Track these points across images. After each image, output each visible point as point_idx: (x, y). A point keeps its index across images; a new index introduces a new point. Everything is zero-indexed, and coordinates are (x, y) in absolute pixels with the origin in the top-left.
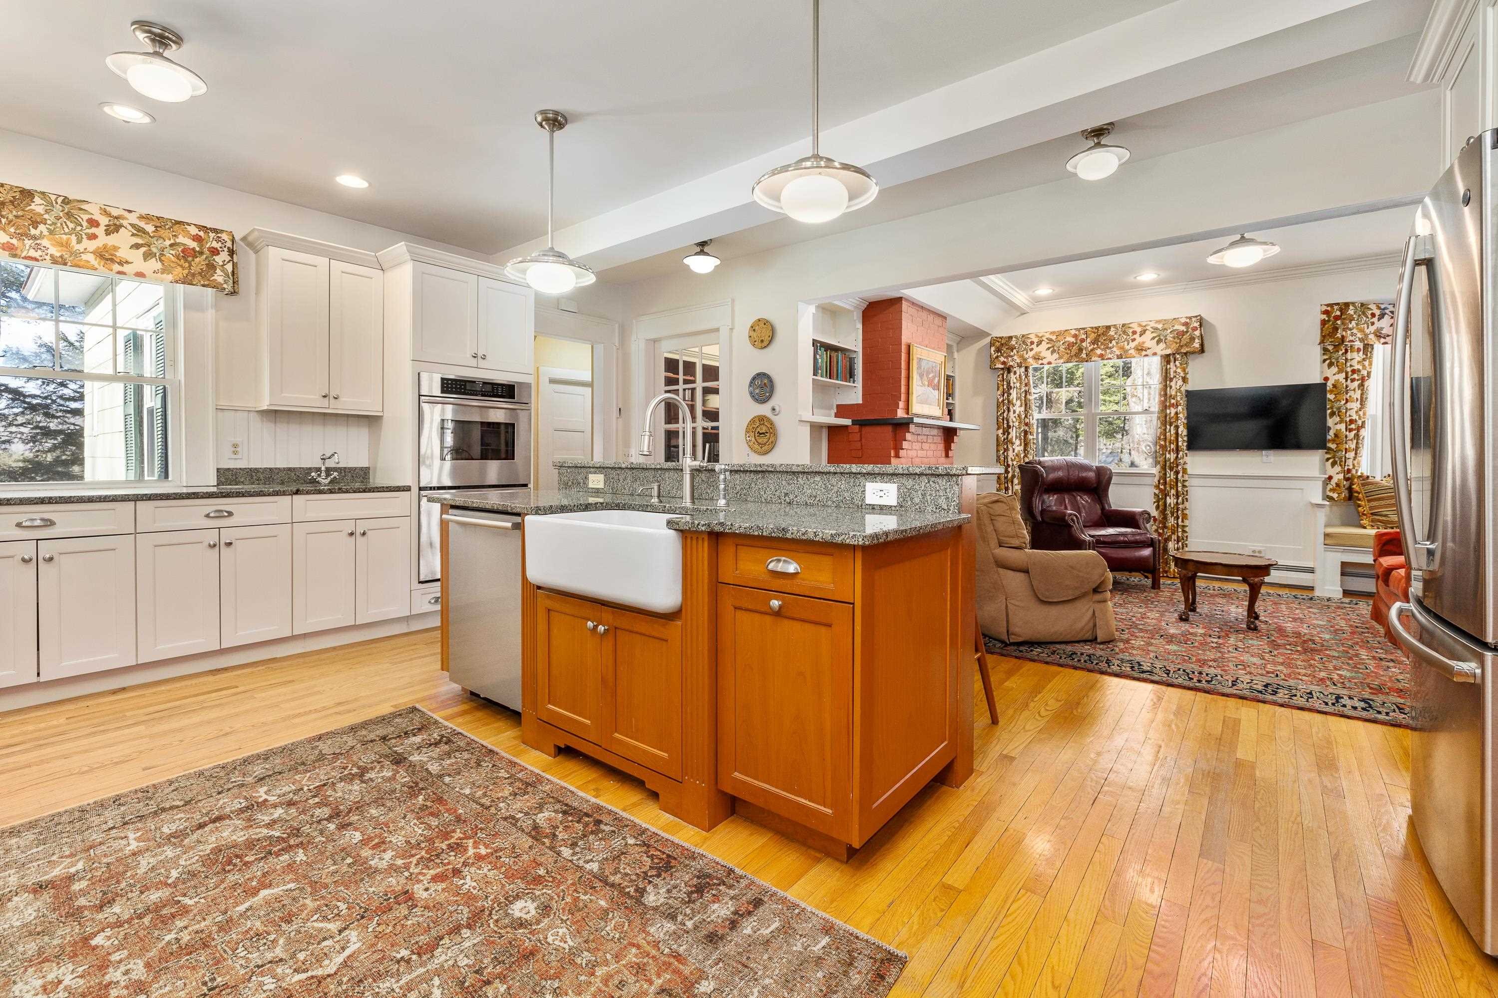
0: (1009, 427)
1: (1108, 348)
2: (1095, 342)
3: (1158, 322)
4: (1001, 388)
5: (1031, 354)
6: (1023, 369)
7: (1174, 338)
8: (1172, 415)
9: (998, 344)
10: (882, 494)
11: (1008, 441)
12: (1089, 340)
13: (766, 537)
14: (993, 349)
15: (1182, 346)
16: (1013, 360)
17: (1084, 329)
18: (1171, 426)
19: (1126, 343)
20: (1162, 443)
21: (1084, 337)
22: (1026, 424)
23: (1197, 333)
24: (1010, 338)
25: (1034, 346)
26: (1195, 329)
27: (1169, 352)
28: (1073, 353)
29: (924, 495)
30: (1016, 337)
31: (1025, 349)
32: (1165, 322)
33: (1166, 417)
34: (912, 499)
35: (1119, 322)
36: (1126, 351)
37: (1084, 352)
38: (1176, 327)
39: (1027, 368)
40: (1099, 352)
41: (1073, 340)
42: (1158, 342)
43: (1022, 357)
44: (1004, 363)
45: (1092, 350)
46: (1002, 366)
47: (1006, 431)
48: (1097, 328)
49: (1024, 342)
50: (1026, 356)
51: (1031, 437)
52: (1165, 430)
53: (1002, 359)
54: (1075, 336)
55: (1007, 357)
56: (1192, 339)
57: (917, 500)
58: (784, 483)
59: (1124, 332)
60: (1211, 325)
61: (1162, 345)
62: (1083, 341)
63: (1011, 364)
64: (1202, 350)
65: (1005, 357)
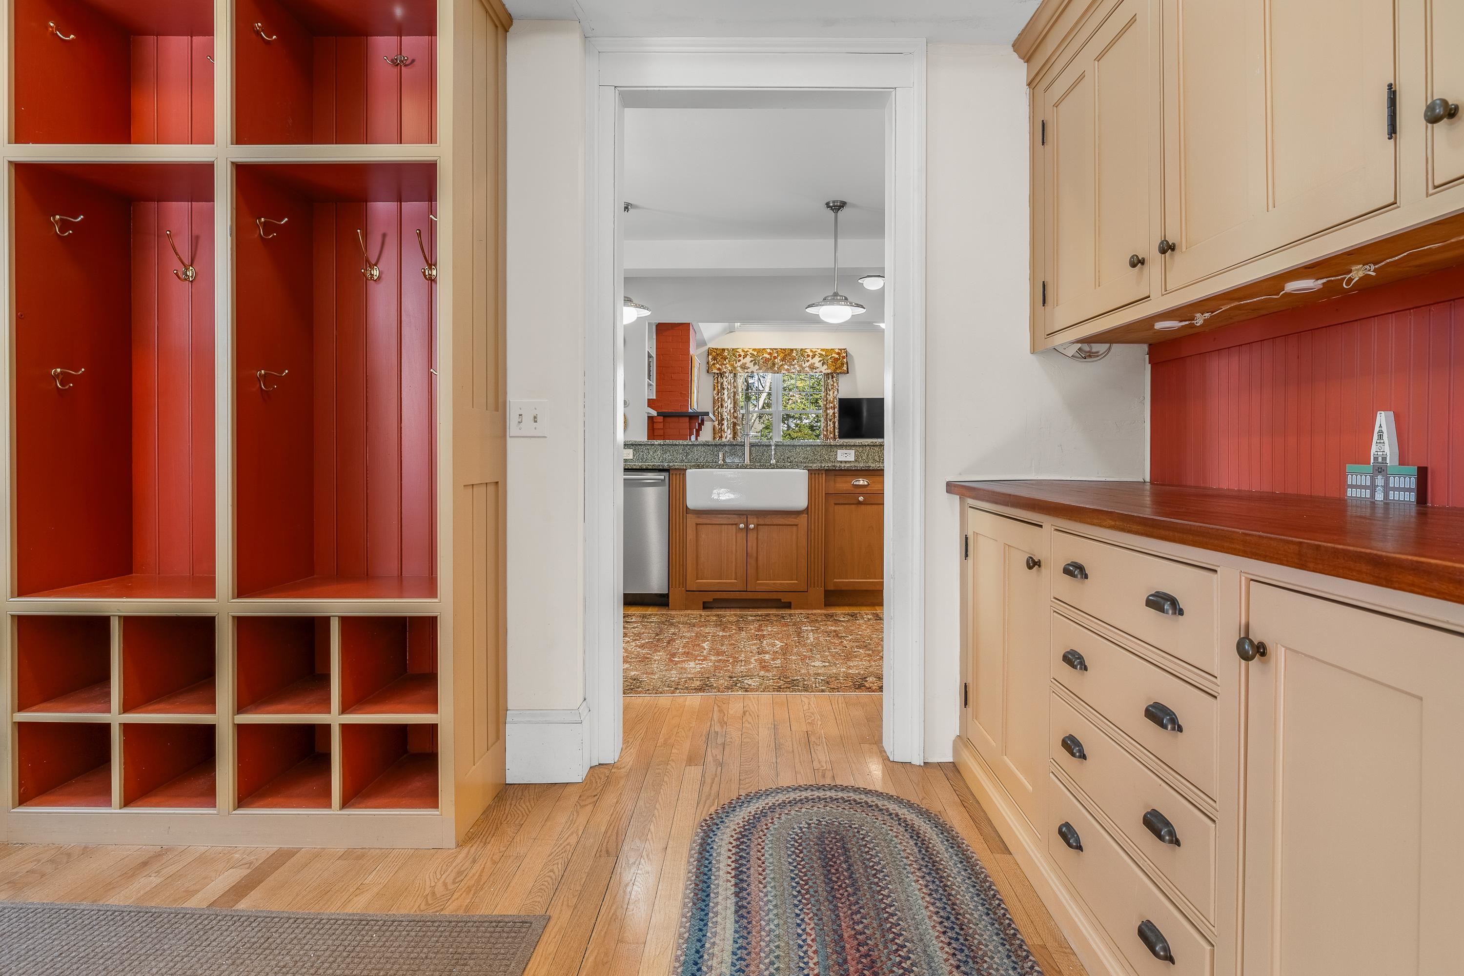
0: (723, 419)
1: (792, 365)
2: (783, 360)
3: (822, 350)
4: (716, 389)
5: (739, 364)
6: (732, 375)
7: (832, 362)
8: (831, 414)
9: (714, 354)
10: (846, 455)
11: (721, 430)
12: (779, 358)
13: (859, 470)
14: (710, 357)
15: (837, 368)
16: (726, 367)
17: (776, 349)
18: (830, 421)
19: (803, 362)
20: (825, 433)
21: (776, 355)
22: (736, 418)
23: (845, 360)
24: (724, 350)
25: (741, 358)
26: (844, 358)
27: (829, 371)
28: (769, 366)
29: (868, 455)
30: (728, 349)
31: (735, 360)
32: (826, 350)
33: (827, 415)
34: (862, 457)
35: (799, 347)
36: (804, 368)
37: (776, 366)
38: (834, 355)
39: (735, 375)
40: (786, 367)
41: (768, 356)
42: (823, 364)
43: (732, 365)
44: (719, 369)
45: (781, 365)
46: (718, 372)
47: (721, 423)
48: (785, 350)
49: (734, 355)
50: (736, 365)
51: (739, 428)
52: (827, 424)
53: (718, 366)
54: (770, 354)
55: (721, 365)
56: (843, 364)
57: (864, 458)
58: (787, 451)
59: (802, 355)
60: (851, 355)
61: (825, 367)
62: (775, 358)
63: (725, 370)
64: (848, 373)
65: (720, 365)
